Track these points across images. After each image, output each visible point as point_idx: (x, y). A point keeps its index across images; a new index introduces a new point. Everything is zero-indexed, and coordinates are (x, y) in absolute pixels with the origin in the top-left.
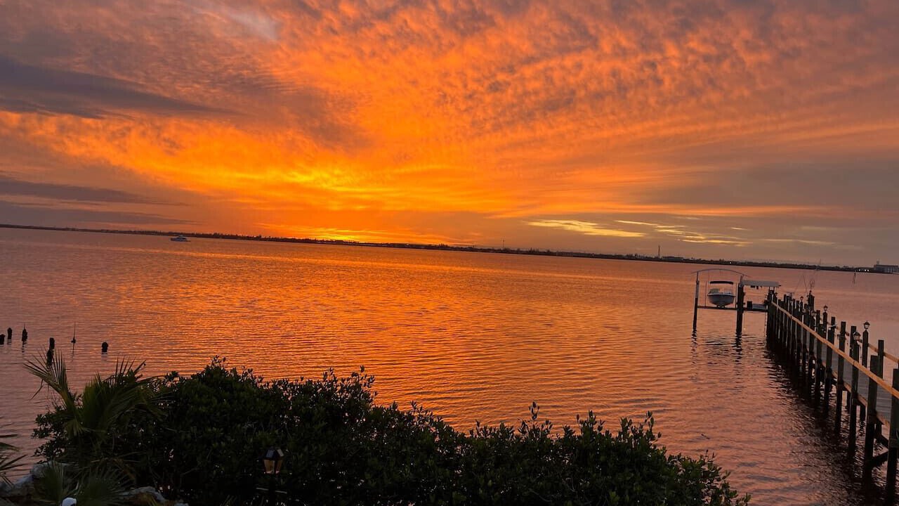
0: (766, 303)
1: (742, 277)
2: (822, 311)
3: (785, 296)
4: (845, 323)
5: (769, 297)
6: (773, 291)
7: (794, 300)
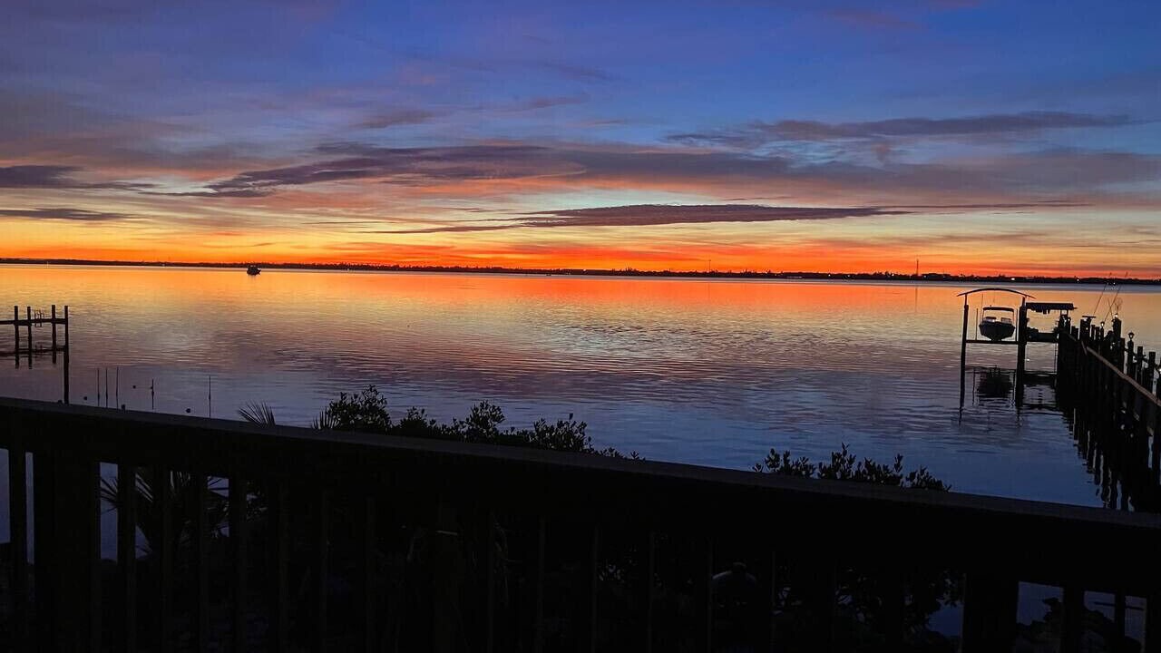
0: (1056, 330)
1: (1024, 299)
2: (1127, 341)
3: (1082, 321)
4: (1154, 353)
5: (1061, 322)
6: (1066, 316)
7: (1093, 326)
